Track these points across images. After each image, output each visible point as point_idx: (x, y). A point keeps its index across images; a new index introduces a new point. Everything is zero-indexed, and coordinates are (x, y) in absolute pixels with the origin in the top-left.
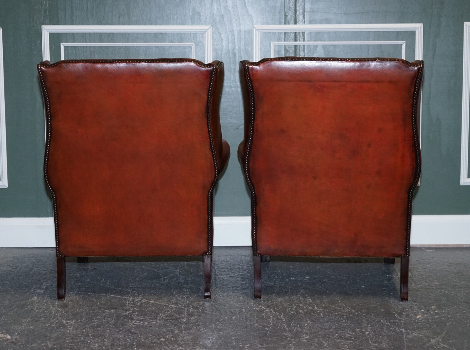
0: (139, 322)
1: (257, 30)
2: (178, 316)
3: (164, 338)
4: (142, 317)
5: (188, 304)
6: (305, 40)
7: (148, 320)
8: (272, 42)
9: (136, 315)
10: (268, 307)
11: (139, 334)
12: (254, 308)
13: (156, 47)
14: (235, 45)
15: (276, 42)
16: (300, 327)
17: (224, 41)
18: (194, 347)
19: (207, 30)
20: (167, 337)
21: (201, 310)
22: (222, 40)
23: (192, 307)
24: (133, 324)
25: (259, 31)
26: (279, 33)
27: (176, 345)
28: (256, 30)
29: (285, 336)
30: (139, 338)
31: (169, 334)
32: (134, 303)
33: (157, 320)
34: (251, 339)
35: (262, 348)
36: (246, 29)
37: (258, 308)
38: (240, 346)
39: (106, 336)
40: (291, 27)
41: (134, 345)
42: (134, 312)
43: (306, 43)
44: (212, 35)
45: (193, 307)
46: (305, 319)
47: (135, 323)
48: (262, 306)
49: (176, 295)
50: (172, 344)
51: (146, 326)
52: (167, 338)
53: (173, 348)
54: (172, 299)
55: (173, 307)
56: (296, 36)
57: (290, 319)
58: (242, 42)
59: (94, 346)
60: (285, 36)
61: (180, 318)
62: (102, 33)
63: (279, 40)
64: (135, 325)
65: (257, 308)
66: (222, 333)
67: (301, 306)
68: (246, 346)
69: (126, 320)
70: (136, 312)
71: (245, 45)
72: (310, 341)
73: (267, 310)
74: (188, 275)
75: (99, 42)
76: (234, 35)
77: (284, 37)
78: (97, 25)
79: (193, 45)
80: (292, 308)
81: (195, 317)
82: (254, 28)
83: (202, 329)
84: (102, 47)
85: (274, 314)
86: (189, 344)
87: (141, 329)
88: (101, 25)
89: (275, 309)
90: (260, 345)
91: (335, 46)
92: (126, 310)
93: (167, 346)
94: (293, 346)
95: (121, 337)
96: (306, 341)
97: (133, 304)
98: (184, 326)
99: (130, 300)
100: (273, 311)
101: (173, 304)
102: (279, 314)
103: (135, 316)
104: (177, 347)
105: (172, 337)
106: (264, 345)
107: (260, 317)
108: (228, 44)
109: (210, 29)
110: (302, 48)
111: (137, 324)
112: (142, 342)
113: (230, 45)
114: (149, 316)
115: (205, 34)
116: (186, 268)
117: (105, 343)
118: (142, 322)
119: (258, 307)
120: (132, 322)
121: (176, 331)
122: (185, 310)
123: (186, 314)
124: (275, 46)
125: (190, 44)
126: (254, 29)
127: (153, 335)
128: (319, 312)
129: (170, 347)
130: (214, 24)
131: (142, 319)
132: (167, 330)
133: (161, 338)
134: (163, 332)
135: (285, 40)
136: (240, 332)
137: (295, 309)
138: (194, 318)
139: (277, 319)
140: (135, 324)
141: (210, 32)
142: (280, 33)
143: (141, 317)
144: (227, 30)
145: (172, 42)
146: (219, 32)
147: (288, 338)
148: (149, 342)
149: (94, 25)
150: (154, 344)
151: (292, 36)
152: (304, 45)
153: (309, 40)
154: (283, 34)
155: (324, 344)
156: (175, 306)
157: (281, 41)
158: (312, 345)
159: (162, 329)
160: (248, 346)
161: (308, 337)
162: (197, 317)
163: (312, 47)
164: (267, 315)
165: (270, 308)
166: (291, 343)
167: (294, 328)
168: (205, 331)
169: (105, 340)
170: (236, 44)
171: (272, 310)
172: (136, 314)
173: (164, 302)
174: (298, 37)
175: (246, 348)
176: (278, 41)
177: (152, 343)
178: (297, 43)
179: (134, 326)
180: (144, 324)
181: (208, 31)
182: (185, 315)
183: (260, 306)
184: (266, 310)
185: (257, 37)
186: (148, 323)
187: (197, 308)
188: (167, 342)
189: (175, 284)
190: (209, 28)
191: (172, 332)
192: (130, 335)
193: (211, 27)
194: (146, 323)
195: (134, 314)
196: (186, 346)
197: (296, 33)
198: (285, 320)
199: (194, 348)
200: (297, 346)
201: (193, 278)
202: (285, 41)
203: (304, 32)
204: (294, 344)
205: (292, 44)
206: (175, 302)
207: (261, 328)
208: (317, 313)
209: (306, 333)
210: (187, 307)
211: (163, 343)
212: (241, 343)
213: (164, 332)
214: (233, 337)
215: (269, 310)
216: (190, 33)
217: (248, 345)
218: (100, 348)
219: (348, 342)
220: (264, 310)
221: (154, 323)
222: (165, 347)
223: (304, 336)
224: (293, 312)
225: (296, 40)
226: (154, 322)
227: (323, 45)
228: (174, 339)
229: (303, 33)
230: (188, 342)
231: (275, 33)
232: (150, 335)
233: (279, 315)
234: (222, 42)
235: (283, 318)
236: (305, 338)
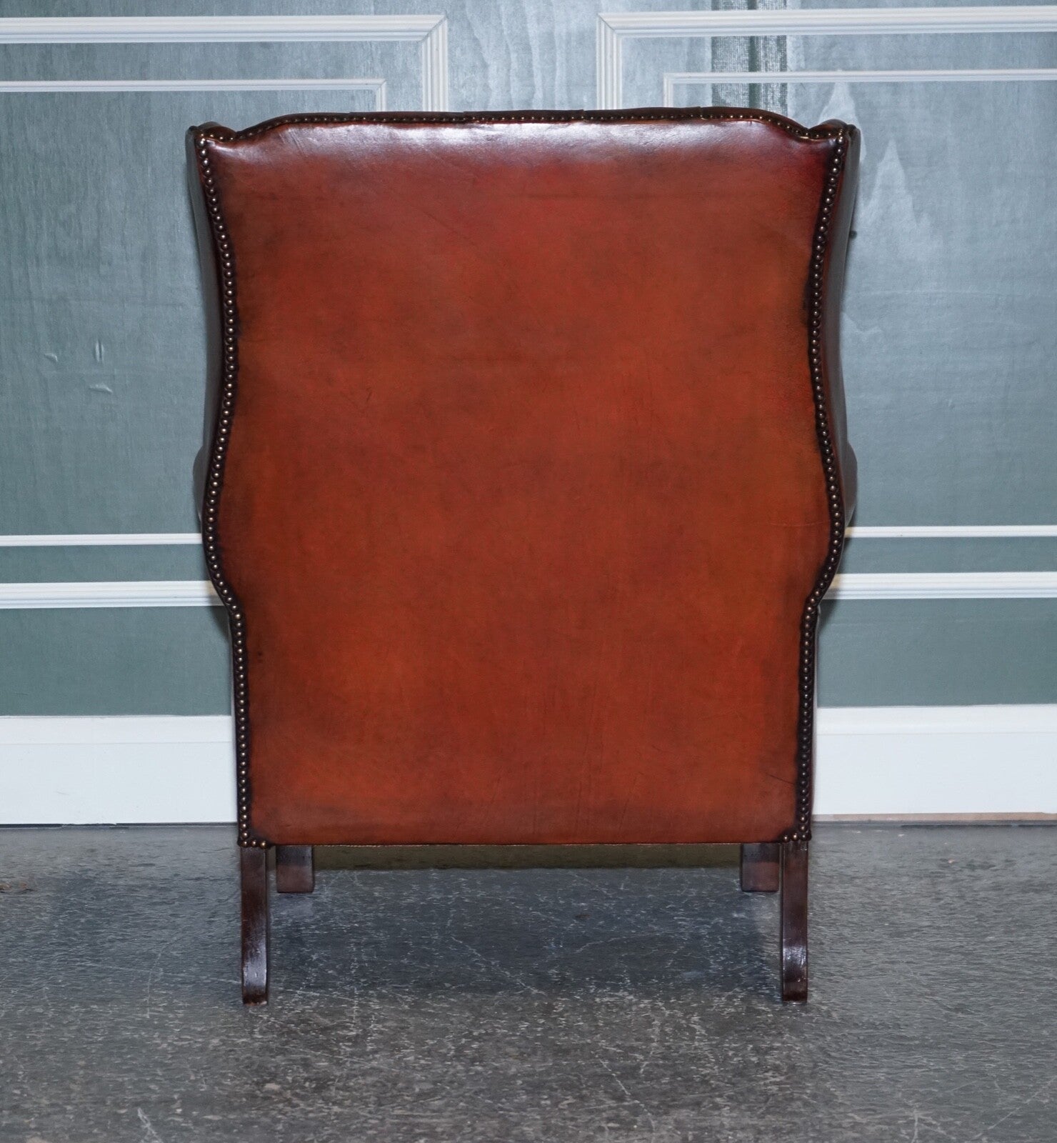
0: (190, 1040)
1: (613, 29)
2: (329, 1022)
3: (280, 1083)
4: (202, 1026)
5: (364, 987)
6: (785, 66)
7: (222, 1034)
8: (665, 74)
9: (180, 1019)
10: (648, 995)
11: (190, 1073)
12: (598, 1000)
13: (247, 95)
14: (533, 86)
15: (678, 75)
16: (757, 1050)
17: (492, 70)
18: (382, 1105)
19: (430, 32)
20: (290, 1079)
21: (410, 1006)
22: (485, 66)
23: (378, 998)
24: (170, 1044)
25: (619, 34)
26: (691, 39)
27: (321, 1101)
28: (609, 30)
29: (702, 1075)
30: (190, 1081)
31: (293, 1071)
32: (172, 985)
33: (252, 1033)
34: (581, 1084)
35: (618, 1107)
36: (573, 26)
37: (612, 1000)
38: (543, 1102)
39: (76, 1077)
40: (737, 21)
41: (174, 1101)
42: (170, 1008)
43: (791, 77)
44: (450, 50)
45: (381, 997)
46: (775, 1028)
47: (176, 1041)
48: (626, 993)
49: (322, 962)
50: (303, 1098)
51: (216, 1049)
52: (288, 1083)
53: (311, 1109)
54: (306, 974)
55: (308, 998)
56: (753, 52)
57: (723, 1028)
58: (558, 73)
59: (35, 1103)
60: (714, 53)
61: (334, 1028)
62: (52, 45)
63: (693, 66)
64: (176, 1046)
65: (605, 1000)
66: (480, 1068)
67: (763, 994)
68: (566, 1102)
69: (143, 1033)
70: (180, 1011)
71: (569, 85)
72: (788, 1089)
73: (642, 1006)
74: (364, 905)
75: (39, 80)
76: (527, 49)
77: (708, 55)
78: (32, 15)
79: (380, 85)
80: (730, 998)
81: (388, 1024)
82: (603, 25)
83: (411, 1058)
84: (52, 94)
85: (667, 1015)
86: (366, 1097)
87: (199, 1058)
88: (48, 15)
89: (672, 1001)
90: (614, 1101)
91: (896, 87)
92: (144, 1007)
93: (286, 1103)
94: (729, 1103)
95: (126, 1079)
96: (775, 1088)
97: (167, 988)
98: (348, 1049)
99: (157, 978)
100: (663, 1008)
101: (308, 987)
102: (685, 1015)
103: (177, 1022)
104: (323, 1107)
105: (306, 1079)
106: (626, 1101)
107: (617, 1024)
108: (508, 84)
109: (440, 28)
110: (778, 95)
111: (183, 1043)
112: (201, 1092)
113: (515, 85)
114: (225, 1023)
115: (423, 45)
116: (358, 884)
117: (73, 1095)
118: (200, 1040)
119: (611, 996)
120: (164, 1039)
121: (319, 1062)
122: (354, 1005)
123: (357, 1017)
124: (676, 86)
125: (369, 81)
126: (600, 29)
127: (241, 1074)
128: (825, 1008)
129: (297, 1105)
130: (455, 14)
131: (199, 1029)
132: (291, 1060)
133: (269, 1082)
134: (275, 1067)
135: (713, 68)
136: (541, 1067)
137: (742, 999)
138: (384, 1027)
139: (678, 1028)
140: (175, 1043)
141: (441, 36)
142: (695, 43)
143: (195, 1025)
144: (502, 31)
145: (304, 75)
146: (475, 39)
147: (712, 1082)
148: (226, 1094)
149: (22, 15)
150: (244, 1100)
151: (741, 52)
152: (784, 85)
153: (803, 64)
154: (708, 44)
155: (836, 1097)
156: (315, 994)
157: (698, 71)
158: (792, 1099)
159: (272, 1057)
160: (568, 1104)
161: (783, 1078)
162: (395, 1025)
163: (813, 91)
164: (640, 1019)
165: (655, 1000)
166: (720, 1096)
167: (736, 1055)
168: (422, 1062)
169: (73, 1086)
170: (538, 80)
171: (660, 1004)
172: (180, 1015)
173: (280, 982)
174: (762, 53)
175: (564, 1110)
176: (689, 70)
177: (235, 1095)
178: (758, 77)
179: (173, 1049)
180: (209, 1043)
181: (434, 34)
182: (352, 1018)
183: (620, 994)
184: (637, 1004)
185: (612, 56)
186: (221, 1040)
187: (394, 1001)
188: (288, 1094)
189: (317, 932)
190: (436, 27)
191: (306, 1064)
192: (160, 1073)
193: (446, 22)
194: (215, 1041)
195: (171, 1016)
196: (355, 1104)
197: (752, 41)
198: (703, 1032)
199: (382, 1108)
200: (740, 1103)
201: (381, 915)
202: (713, 70)
203: (784, 37)
204: (730, 1098)
205: (740, 82)
206: (314, 983)
207: (619, 1053)
208: (819, 1010)
209: (776, 1069)
210: (360, 996)
211: (273, 1097)
212: (546, 1097)
213: (277, 1067)
214: (519, 1078)
215: (650, 1003)
216: (370, 43)
217: (571, 1100)
218: (58, 1109)
219: (921, 1090)
220: (631, 1005)
221: (244, 1040)
222: (281, 1106)
223: (770, 1074)
224: (733, 1010)
225: (753, 67)
226: (242, 1037)
227: (853, 86)
228: (314, 1086)
229: (781, 41)
230: (362, 1094)
231: (676, 43)
232: (230, 1075)
233: (683, 1018)
234: (485, 77)
235: (697, 1027)
236: (773, 1080)
